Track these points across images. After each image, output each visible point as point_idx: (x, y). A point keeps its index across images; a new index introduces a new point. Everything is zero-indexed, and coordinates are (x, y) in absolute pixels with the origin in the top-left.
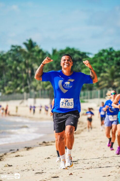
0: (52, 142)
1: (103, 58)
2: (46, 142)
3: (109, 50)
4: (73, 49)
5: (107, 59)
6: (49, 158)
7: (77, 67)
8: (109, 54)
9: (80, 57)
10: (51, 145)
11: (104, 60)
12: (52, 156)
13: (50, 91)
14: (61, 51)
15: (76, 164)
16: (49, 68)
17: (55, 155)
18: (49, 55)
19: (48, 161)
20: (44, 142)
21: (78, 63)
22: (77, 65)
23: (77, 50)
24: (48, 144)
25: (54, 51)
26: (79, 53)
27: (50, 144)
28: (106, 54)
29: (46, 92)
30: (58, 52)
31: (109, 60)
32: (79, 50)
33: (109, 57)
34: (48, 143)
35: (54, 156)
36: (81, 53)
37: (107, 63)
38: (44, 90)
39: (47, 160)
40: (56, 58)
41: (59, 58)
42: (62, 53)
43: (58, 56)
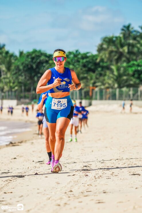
0: (19, 142)
1: (69, 60)
2: (13, 142)
3: (75, 52)
4: (40, 51)
5: (73, 61)
6: (15, 158)
7: (43, 69)
8: (75, 56)
9: (47, 59)
10: (18, 145)
11: (70, 62)
12: (18, 156)
13: (17, 93)
14: (28, 53)
15: (42, 164)
16: (16, 69)
18: (16, 56)
19: (15, 161)
21: (44, 64)
22: (44, 67)
23: (44, 52)
24: (15, 145)
25: (21, 53)
26: (45, 55)
27: (17, 144)
28: (72, 56)
29: (13, 94)
30: (25, 54)
31: (75, 62)
32: (45, 52)
33: (75, 59)
34: (15, 143)
35: (20, 157)
36: (47, 55)
37: (73, 65)
38: (12, 91)
39: (13, 160)
40: (23, 60)
41: (26, 60)
42: (29, 55)
43: (25, 58)
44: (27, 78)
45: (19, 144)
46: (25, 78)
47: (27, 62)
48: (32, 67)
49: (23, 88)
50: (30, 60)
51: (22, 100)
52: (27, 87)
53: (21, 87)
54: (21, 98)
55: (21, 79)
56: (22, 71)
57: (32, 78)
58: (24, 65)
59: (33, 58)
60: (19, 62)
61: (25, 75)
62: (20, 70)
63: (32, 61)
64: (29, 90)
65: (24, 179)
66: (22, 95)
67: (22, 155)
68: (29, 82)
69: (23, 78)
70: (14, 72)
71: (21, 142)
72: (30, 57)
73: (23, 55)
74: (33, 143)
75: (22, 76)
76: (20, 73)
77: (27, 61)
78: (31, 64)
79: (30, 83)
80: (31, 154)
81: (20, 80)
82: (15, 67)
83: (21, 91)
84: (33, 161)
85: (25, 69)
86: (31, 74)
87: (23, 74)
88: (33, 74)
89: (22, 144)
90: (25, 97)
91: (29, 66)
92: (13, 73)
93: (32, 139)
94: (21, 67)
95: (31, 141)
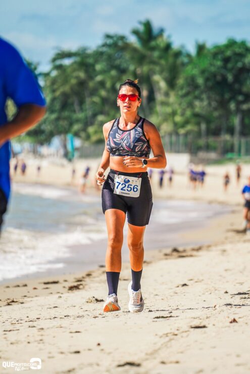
0: (193, 250)
2: (181, 249)
6: (185, 285)
10: (191, 256)
12: (191, 280)
13: (190, 138)
14: (217, 47)
15: (245, 298)
16: (189, 85)
17: (198, 279)
18: (189, 56)
19: (184, 291)
20: (175, 250)
24: (184, 254)
25: (201, 48)
27: (189, 253)
29: (181, 139)
30: (209, 51)
34: (184, 251)
35: (196, 282)
38: (177, 134)
39: (181, 288)
40: (205, 63)
41: (211, 65)
42: (218, 52)
43: (209, 58)
44: (214, 104)
45: (195, 253)
46: (210, 104)
47: (213, 69)
48: (224, 79)
49: (203, 126)
50: (219, 63)
51: (202, 155)
52: (213, 126)
53: (198, 124)
54: (199, 148)
55: (200, 106)
56: (202, 87)
57: (223, 104)
58: (206, 74)
59: (226, 60)
60: (196, 68)
61: (209, 98)
62: (196, 87)
63: (225, 67)
64: (216, 133)
65: (205, 333)
66: (202, 142)
67: (201, 278)
68: (216, 114)
69: (205, 103)
70: (184, 91)
71: (199, 249)
72: (220, 57)
73: (206, 51)
74: (224, 251)
75: (201, 100)
76: (197, 93)
77: (214, 66)
78: (223, 71)
79: (220, 117)
80: (221, 276)
81: (197, 110)
82: (186, 79)
83: (199, 134)
84: (226, 292)
85: (210, 84)
86: (222, 95)
87: (204, 96)
88: (227, 96)
89: (200, 253)
90: (208, 148)
91: (219, 78)
92: (180, 93)
93: (223, 243)
94: (200, 81)
95: (220, 248)
